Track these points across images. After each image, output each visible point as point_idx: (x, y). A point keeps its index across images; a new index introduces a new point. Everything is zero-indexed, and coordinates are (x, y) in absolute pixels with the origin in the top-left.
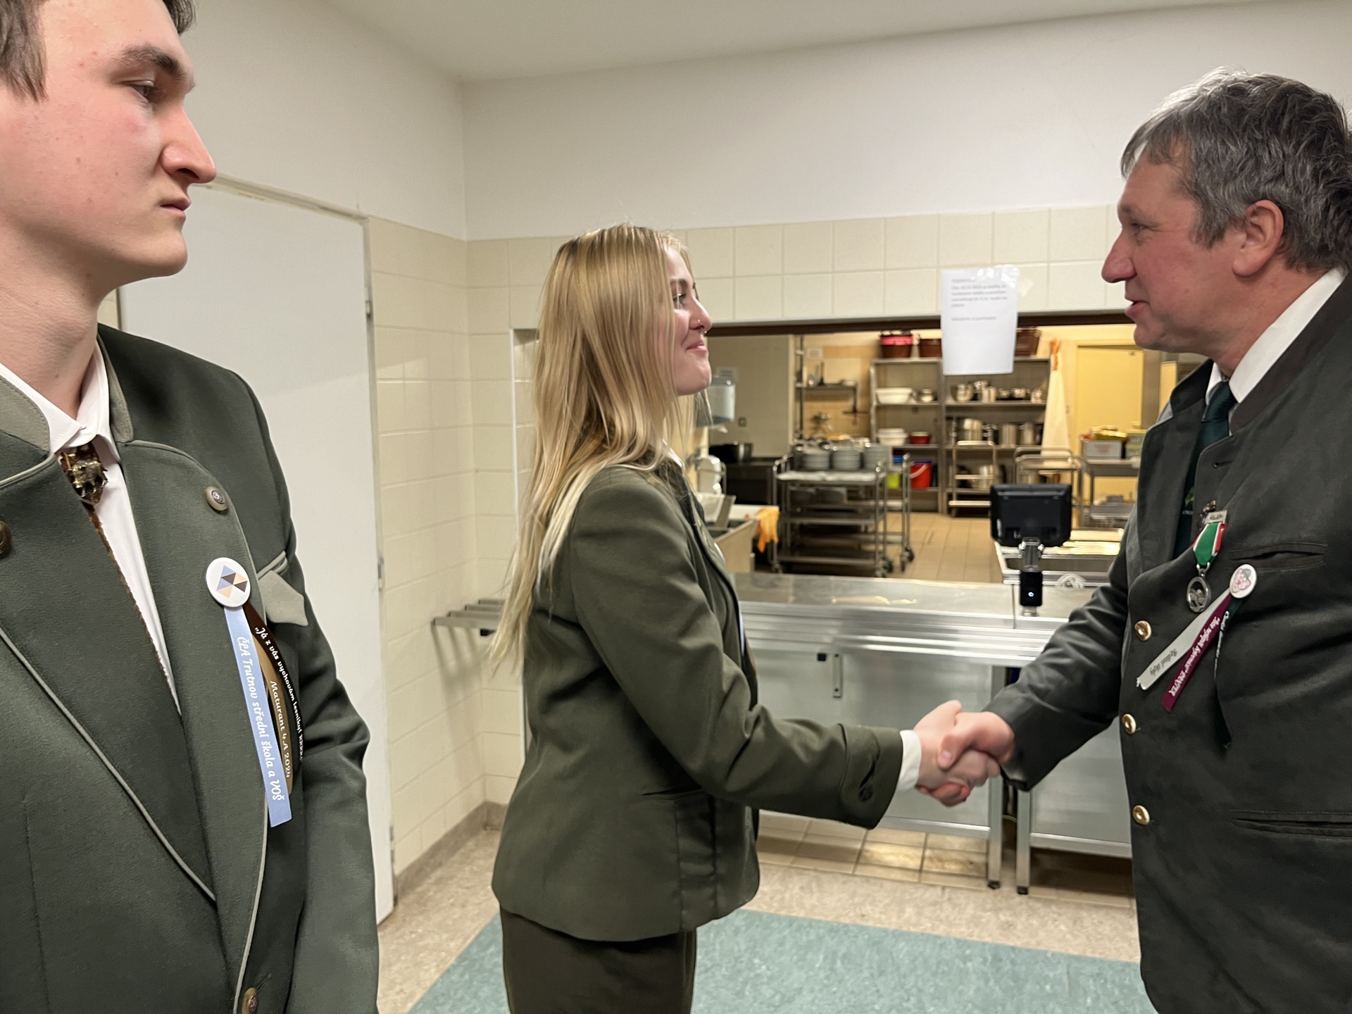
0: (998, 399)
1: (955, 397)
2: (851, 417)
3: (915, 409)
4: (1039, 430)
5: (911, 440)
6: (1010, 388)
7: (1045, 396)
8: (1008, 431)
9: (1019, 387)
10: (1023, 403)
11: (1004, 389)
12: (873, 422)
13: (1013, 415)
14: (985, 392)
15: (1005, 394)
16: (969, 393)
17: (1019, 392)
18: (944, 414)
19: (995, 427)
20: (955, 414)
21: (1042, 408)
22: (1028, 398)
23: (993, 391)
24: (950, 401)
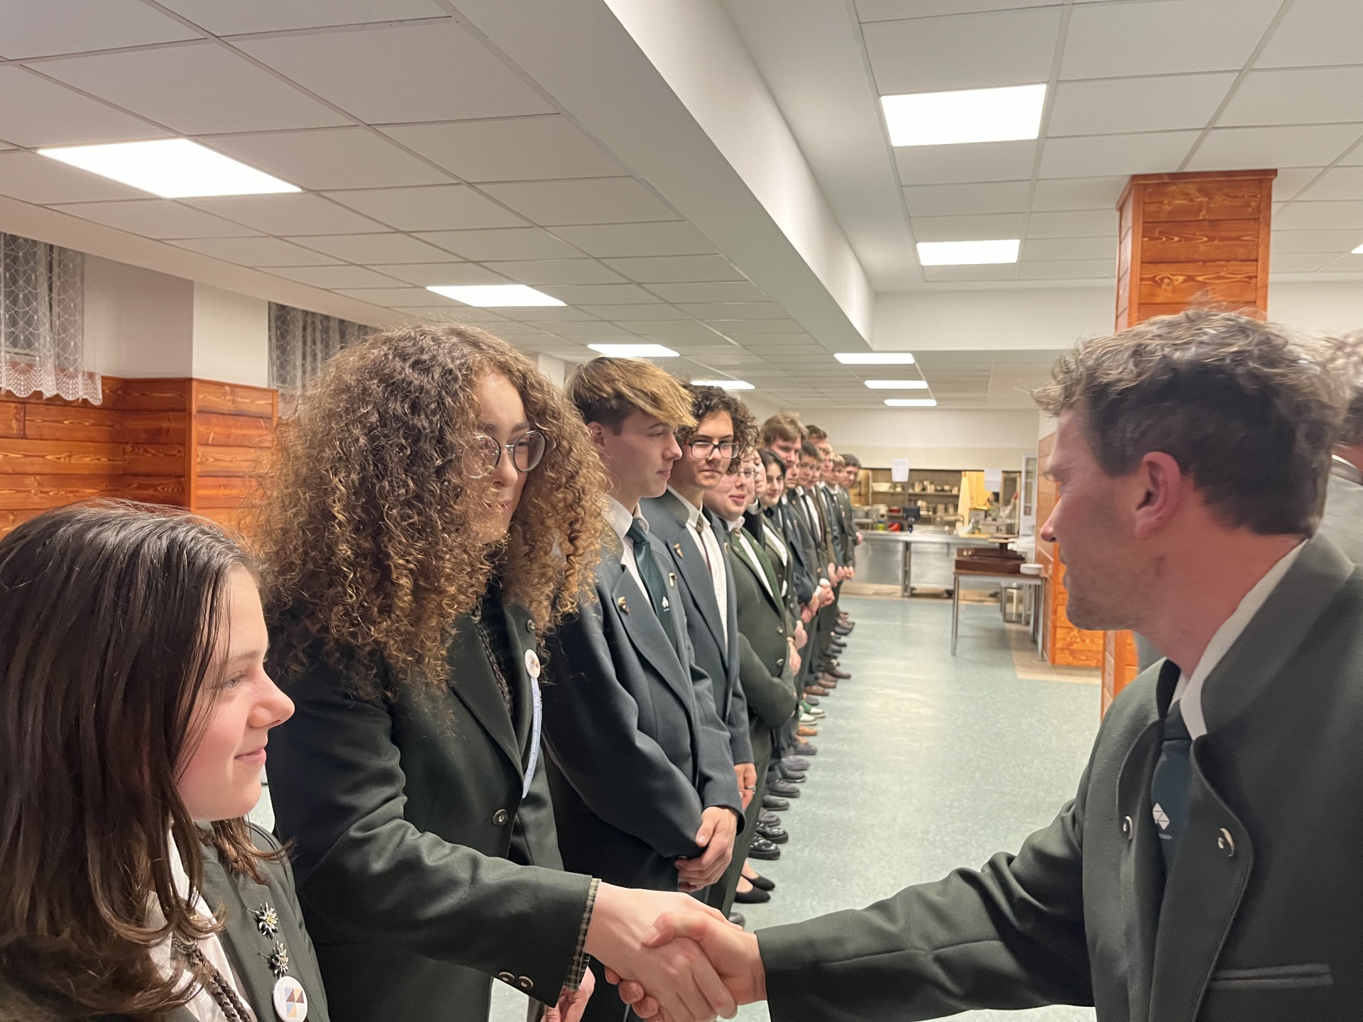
0: (936, 490)
1: (913, 488)
2: (858, 498)
3: (893, 494)
4: (956, 507)
5: (890, 511)
6: (942, 486)
7: (959, 490)
8: (941, 507)
9: (947, 484)
10: (948, 493)
11: (939, 485)
12: (870, 500)
13: (944, 500)
14: (929, 487)
15: (939, 488)
16: (921, 487)
17: (947, 488)
18: (907, 497)
19: (933, 505)
20: (913, 498)
21: (957, 497)
22: (951, 491)
23: (933, 487)
24: (911, 491)
